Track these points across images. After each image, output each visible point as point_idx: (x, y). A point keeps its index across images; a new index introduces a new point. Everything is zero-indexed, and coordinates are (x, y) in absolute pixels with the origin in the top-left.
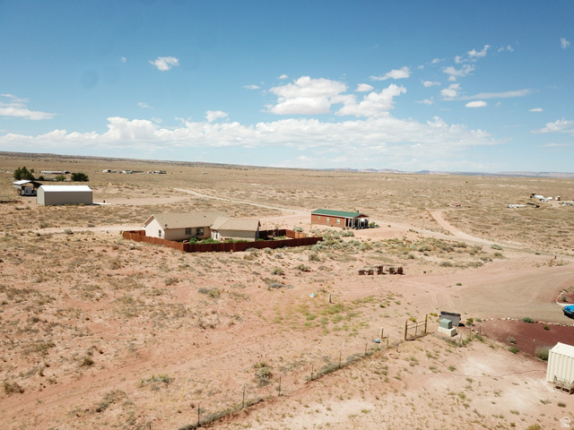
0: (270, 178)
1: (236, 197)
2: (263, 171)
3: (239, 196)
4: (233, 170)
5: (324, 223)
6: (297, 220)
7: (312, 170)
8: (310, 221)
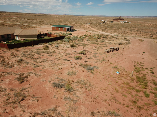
0: (19, 16)
1: (12, 21)
2: (14, 14)
3: (13, 21)
4: (2, 13)
5: (58, 30)
6: (45, 29)
7: (32, 14)
8: (51, 29)
